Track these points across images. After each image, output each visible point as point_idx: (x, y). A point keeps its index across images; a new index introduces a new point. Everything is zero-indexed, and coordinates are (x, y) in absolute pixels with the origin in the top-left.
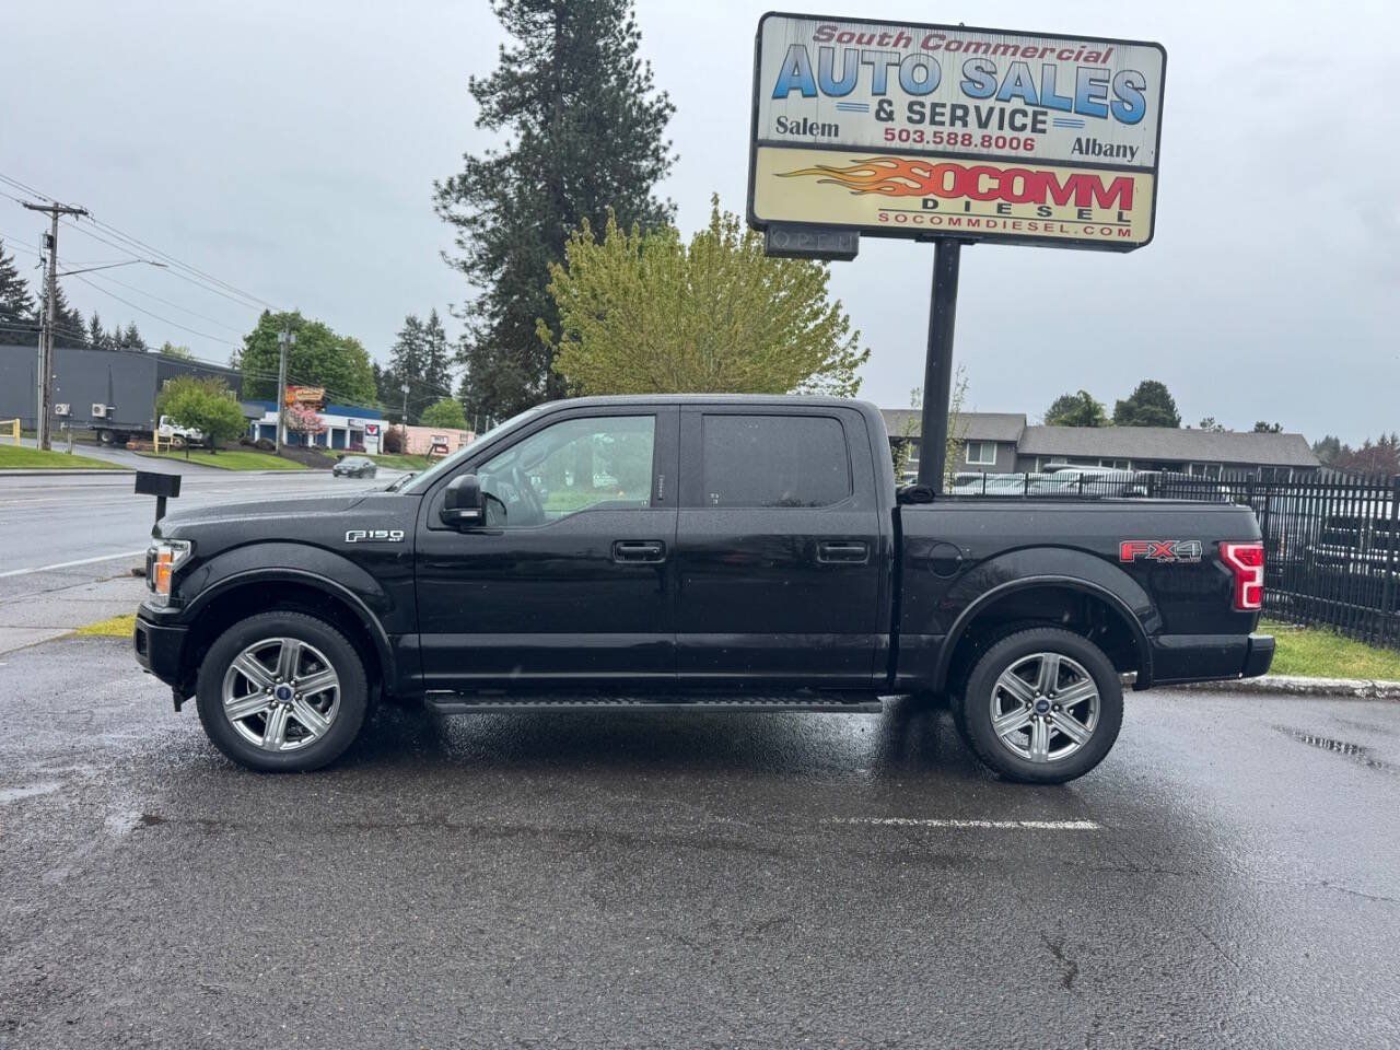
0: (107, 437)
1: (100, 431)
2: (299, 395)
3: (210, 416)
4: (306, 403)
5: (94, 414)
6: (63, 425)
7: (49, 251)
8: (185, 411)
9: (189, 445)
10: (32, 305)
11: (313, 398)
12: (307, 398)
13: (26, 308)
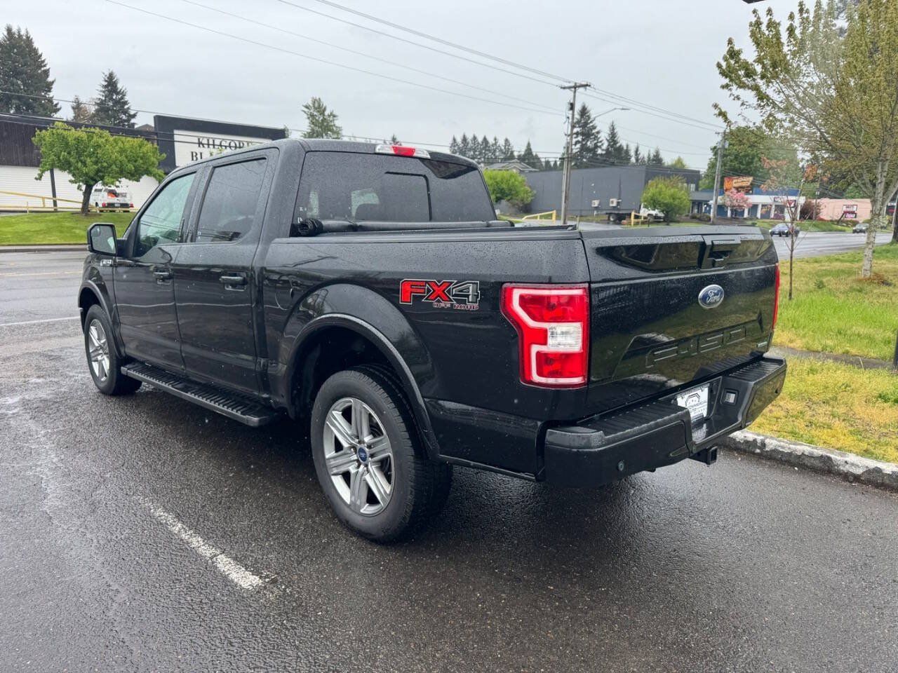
0: (613, 218)
1: (610, 214)
2: (735, 183)
3: (666, 202)
4: (738, 189)
5: (611, 205)
6: (595, 213)
7: (571, 112)
8: (652, 200)
9: (656, 220)
10: (602, 145)
11: (744, 184)
12: (740, 184)
13: (600, 147)
